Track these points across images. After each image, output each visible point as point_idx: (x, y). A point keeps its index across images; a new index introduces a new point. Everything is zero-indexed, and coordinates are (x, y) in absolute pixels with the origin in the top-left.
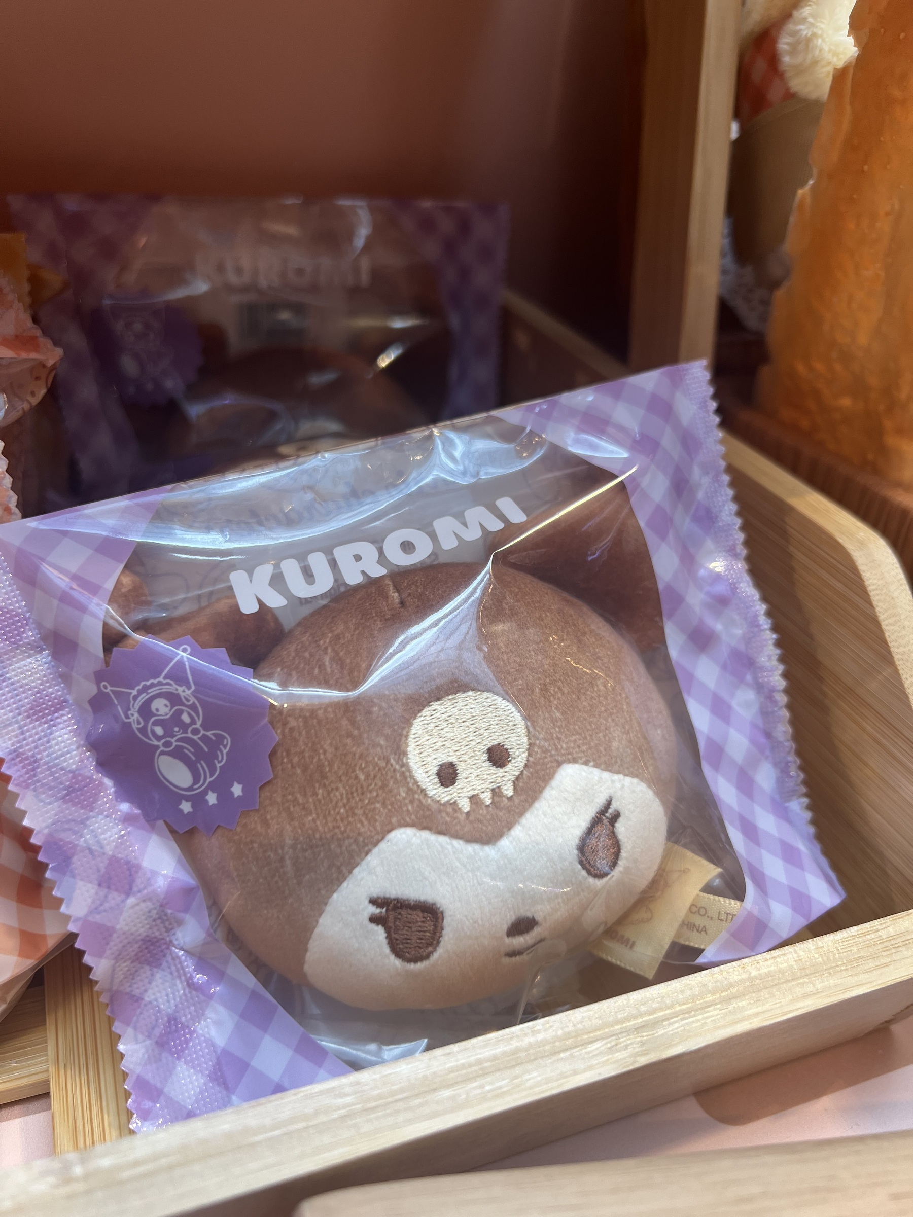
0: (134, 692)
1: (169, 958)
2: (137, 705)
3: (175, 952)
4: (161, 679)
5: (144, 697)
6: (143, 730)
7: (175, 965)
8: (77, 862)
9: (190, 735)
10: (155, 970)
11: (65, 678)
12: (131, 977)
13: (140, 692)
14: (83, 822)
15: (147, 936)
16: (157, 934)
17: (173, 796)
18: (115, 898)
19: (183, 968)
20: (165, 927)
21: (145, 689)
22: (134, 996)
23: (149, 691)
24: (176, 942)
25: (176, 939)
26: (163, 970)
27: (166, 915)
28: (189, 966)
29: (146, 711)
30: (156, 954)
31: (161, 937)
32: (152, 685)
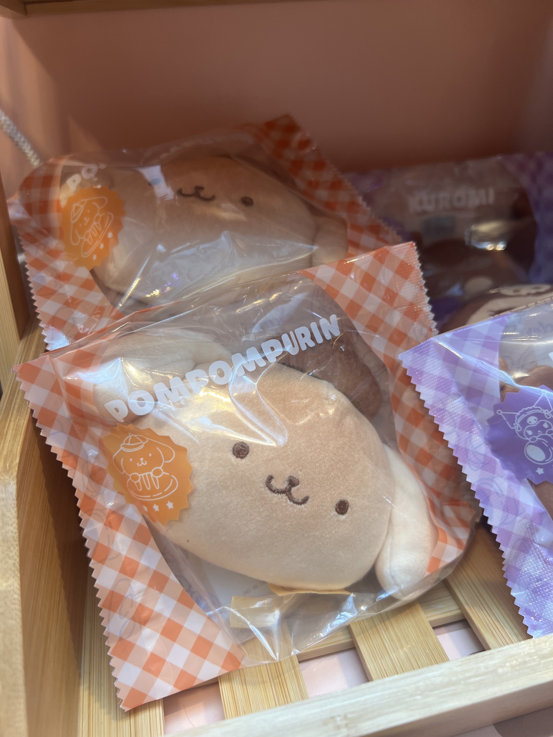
0: (518, 414)
1: (532, 549)
2: (520, 420)
3: (535, 546)
4: (534, 406)
5: (524, 416)
6: (521, 433)
7: (536, 552)
8: (493, 499)
9: (546, 434)
10: (526, 555)
11: (474, 410)
12: (516, 558)
13: (522, 414)
14: (492, 479)
15: (524, 537)
16: (528, 536)
17: (534, 466)
18: (511, 517)
19: (541, 554)
20: (531, 533)
21: (525, 412)
22: (517, 568)
23: (526, 413)
24: (535, 541)
25: (536, 539)
26: (530, 555)
27: (533, 526)
28: (544, 552)
29: (524, 423)
30: (527, 547)
31: (529, 537)
32: (530, 410)
